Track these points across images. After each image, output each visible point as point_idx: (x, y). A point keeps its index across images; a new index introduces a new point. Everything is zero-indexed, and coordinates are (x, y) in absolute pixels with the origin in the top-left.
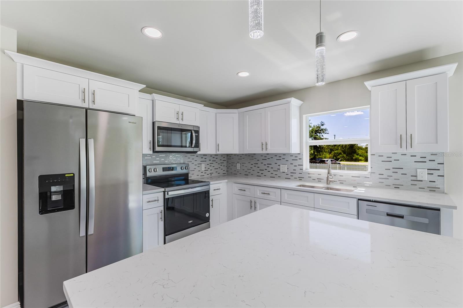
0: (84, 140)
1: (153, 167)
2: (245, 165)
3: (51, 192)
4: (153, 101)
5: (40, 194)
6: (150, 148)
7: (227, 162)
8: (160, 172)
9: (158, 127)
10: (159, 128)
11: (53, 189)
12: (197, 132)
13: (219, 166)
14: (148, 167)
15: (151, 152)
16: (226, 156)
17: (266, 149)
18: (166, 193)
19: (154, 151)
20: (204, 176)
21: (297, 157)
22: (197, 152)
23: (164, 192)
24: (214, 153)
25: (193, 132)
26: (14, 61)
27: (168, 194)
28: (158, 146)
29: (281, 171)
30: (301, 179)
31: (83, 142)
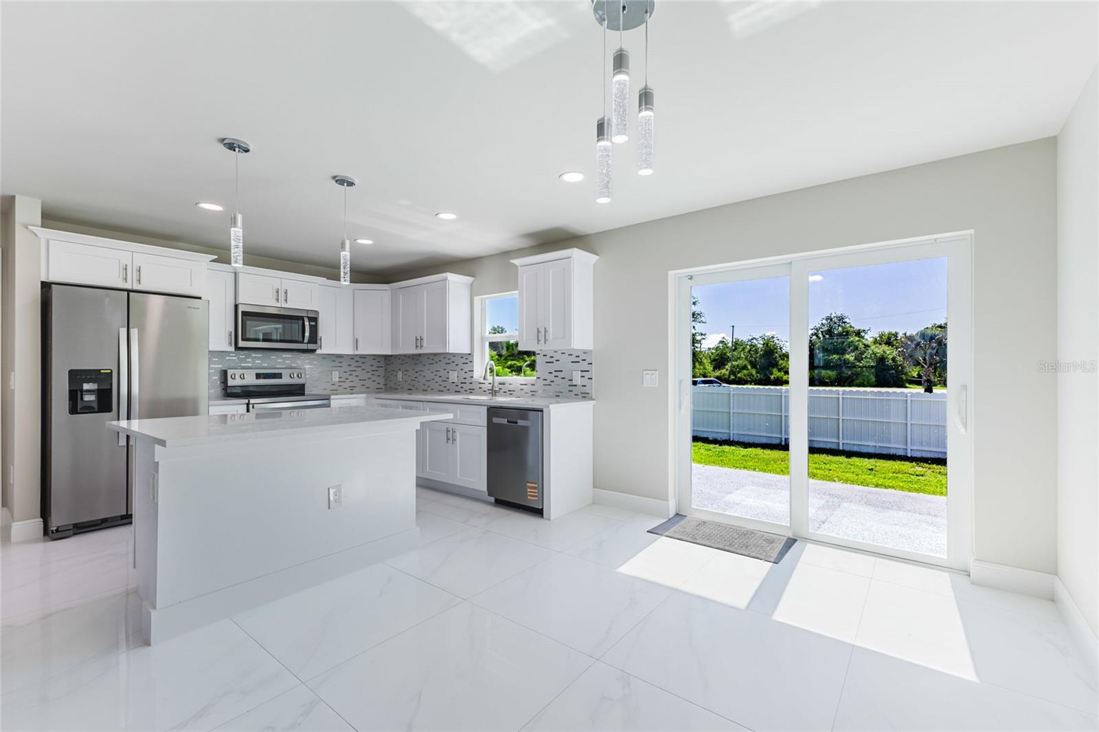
0: (126, 329)
1: (238, 372)
2: (408, 373)
3: (82, 391)
4: (235, 273)
5: (71, 391)
6: (230, 343)
7: (386, 370)
8: (250, 380)
9: (242, 312)
10: (244, 313)
11: (86, 386)
12: (314, 320)
13: (369, 375)
14: (230, 372)
15: (232, 349)
16: (383, 359)
17: (421, 346)
18: (251, 406)
19: (237, 348)
20: (337, 390)
21: (467, 358)
22: (315, 350)
23: (248, 404)
24: (351, 352)
25: (306, 319)
26: (36, 235)
27: (253, 407)
28: (243, 340)
29: (451, 381)
30: (471, 391)
31: (123, 332)
